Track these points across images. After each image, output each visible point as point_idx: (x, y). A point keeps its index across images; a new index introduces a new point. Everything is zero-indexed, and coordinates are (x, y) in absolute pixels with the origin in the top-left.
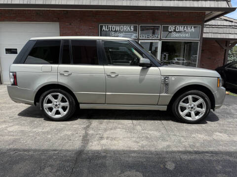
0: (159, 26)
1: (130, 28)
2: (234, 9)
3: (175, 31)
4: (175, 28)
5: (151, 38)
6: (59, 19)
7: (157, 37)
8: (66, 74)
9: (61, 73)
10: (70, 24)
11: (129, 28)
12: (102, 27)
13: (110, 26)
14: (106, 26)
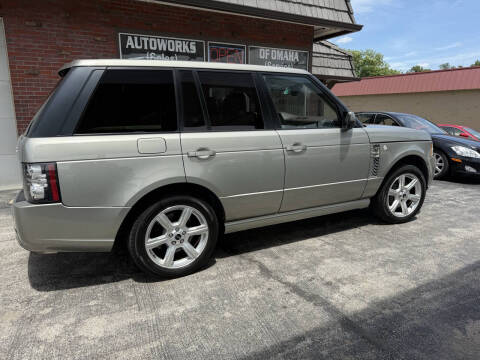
1: (189, 46)
2: (359, 28)
3: (269, 58)
4: (270, 53)
8: (204, 155)
9: (192, 154)
11: (186, 47)
12: (125, 39)
13: (146, 40)
14: (136, 39)
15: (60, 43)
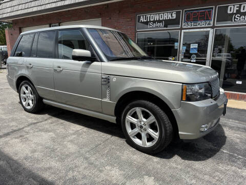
0: (212, 8)
1: (172, 15)
3: (238, 12)
4: (240, 7)
5: (199, 26)
6: (100, 14)
7: (209, 24)
8: (30, 67)
10: (110, 18)
11: (170, 16)
12: (139, 18)
13: (149, 16)
14: (144, 16)
15: (116, 24)
